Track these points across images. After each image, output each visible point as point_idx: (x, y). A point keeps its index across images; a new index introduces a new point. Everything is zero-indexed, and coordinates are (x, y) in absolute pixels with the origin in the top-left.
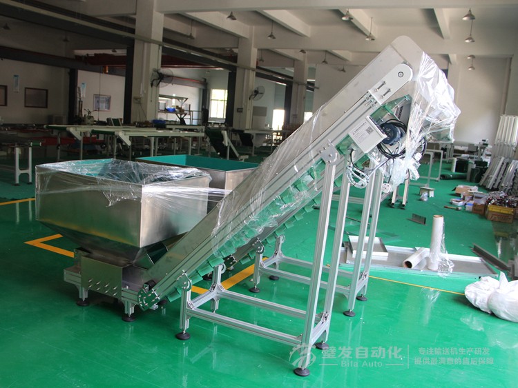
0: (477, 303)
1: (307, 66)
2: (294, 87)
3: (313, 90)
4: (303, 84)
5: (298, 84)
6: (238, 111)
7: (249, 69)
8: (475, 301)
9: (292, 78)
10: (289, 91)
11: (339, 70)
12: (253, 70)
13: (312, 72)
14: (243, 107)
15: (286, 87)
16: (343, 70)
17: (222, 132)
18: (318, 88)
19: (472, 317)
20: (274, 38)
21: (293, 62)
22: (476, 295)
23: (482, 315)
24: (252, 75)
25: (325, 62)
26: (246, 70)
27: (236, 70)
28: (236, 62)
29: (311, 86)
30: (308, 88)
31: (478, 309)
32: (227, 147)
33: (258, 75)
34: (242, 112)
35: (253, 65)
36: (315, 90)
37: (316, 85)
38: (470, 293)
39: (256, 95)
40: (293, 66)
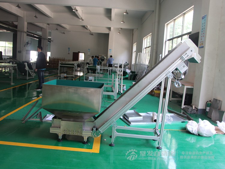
0: (193, 132)
1: (48, 31)
2: (42, 41)
3: (50, 42)
4: (46, 39)
5: (44, 39)
6: (19, 52)
7: (24, 32)
8: (192, 131)
9: (41, 36)
10: (40, 42)
11: (62, 33)
12: (25, 33)
13: (50, 34)
14: (21, 50)
15: (38, 40)
16: (64, 33)
17: (25, 63)
18: (53, 41)
19: (191, 138)
20: (37, 18)
21: (41, 29)
22: (192, 128)
23: (195, 136)
24: (25, 35)
25: (57, 29)
26: (22, 33)
27: (17, 32)
28: (17, 28)
29: (49, 40)
30: (49, 41)
31: (193, 134)
32: (27, 71)
33: (28, 35)
34: (21, 53)
35: (25, 30)
36: (51, 42)
37: (52, 40)
38: (189, 128)
39: (27, 44)
40: (42, 31)
